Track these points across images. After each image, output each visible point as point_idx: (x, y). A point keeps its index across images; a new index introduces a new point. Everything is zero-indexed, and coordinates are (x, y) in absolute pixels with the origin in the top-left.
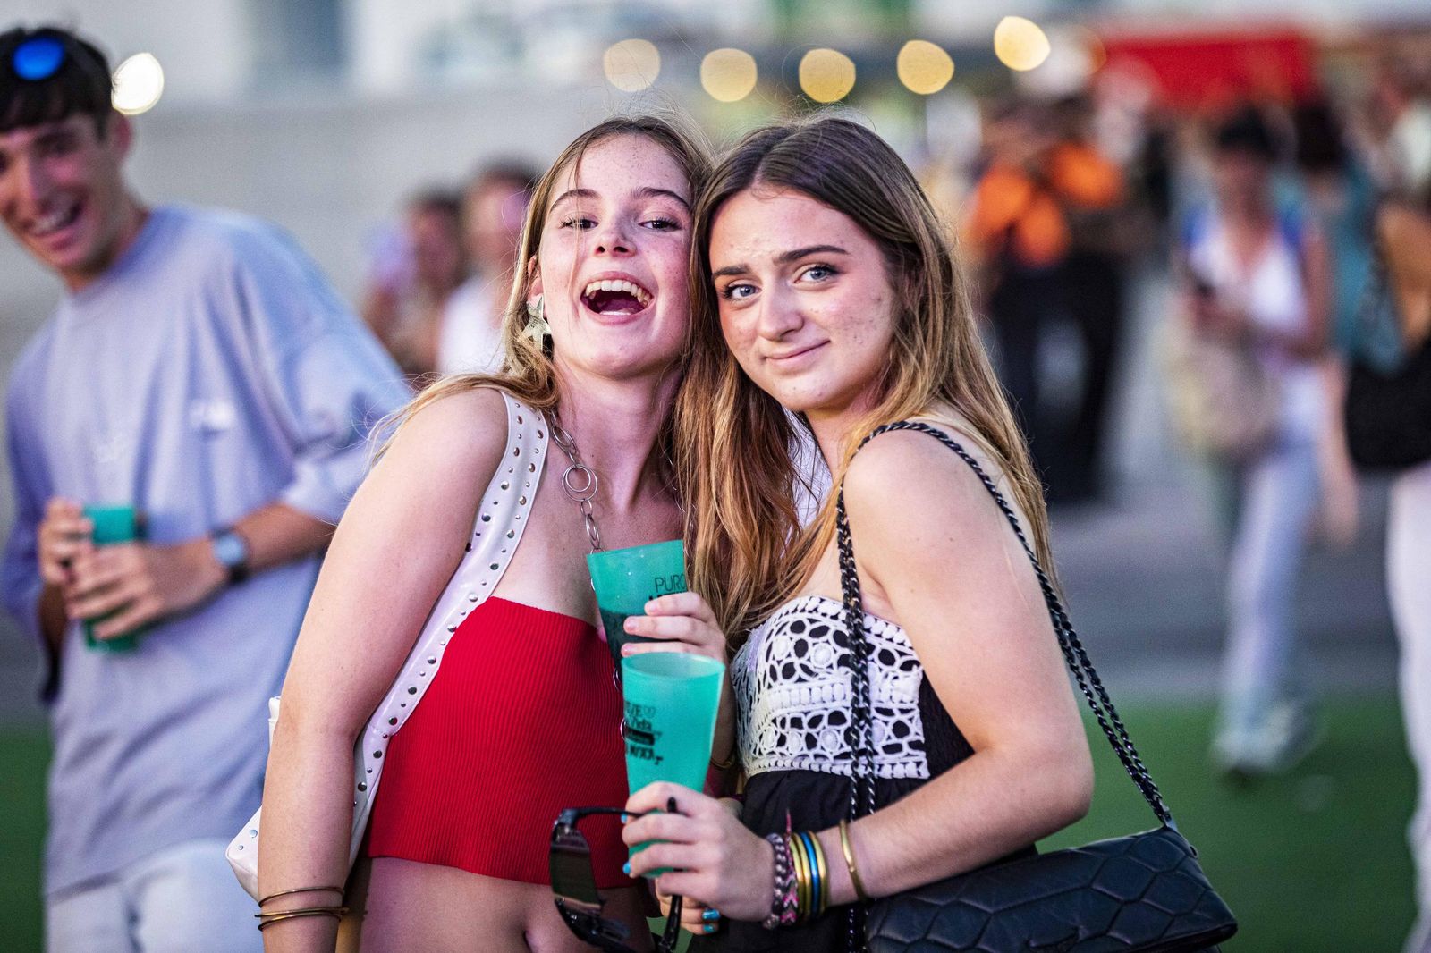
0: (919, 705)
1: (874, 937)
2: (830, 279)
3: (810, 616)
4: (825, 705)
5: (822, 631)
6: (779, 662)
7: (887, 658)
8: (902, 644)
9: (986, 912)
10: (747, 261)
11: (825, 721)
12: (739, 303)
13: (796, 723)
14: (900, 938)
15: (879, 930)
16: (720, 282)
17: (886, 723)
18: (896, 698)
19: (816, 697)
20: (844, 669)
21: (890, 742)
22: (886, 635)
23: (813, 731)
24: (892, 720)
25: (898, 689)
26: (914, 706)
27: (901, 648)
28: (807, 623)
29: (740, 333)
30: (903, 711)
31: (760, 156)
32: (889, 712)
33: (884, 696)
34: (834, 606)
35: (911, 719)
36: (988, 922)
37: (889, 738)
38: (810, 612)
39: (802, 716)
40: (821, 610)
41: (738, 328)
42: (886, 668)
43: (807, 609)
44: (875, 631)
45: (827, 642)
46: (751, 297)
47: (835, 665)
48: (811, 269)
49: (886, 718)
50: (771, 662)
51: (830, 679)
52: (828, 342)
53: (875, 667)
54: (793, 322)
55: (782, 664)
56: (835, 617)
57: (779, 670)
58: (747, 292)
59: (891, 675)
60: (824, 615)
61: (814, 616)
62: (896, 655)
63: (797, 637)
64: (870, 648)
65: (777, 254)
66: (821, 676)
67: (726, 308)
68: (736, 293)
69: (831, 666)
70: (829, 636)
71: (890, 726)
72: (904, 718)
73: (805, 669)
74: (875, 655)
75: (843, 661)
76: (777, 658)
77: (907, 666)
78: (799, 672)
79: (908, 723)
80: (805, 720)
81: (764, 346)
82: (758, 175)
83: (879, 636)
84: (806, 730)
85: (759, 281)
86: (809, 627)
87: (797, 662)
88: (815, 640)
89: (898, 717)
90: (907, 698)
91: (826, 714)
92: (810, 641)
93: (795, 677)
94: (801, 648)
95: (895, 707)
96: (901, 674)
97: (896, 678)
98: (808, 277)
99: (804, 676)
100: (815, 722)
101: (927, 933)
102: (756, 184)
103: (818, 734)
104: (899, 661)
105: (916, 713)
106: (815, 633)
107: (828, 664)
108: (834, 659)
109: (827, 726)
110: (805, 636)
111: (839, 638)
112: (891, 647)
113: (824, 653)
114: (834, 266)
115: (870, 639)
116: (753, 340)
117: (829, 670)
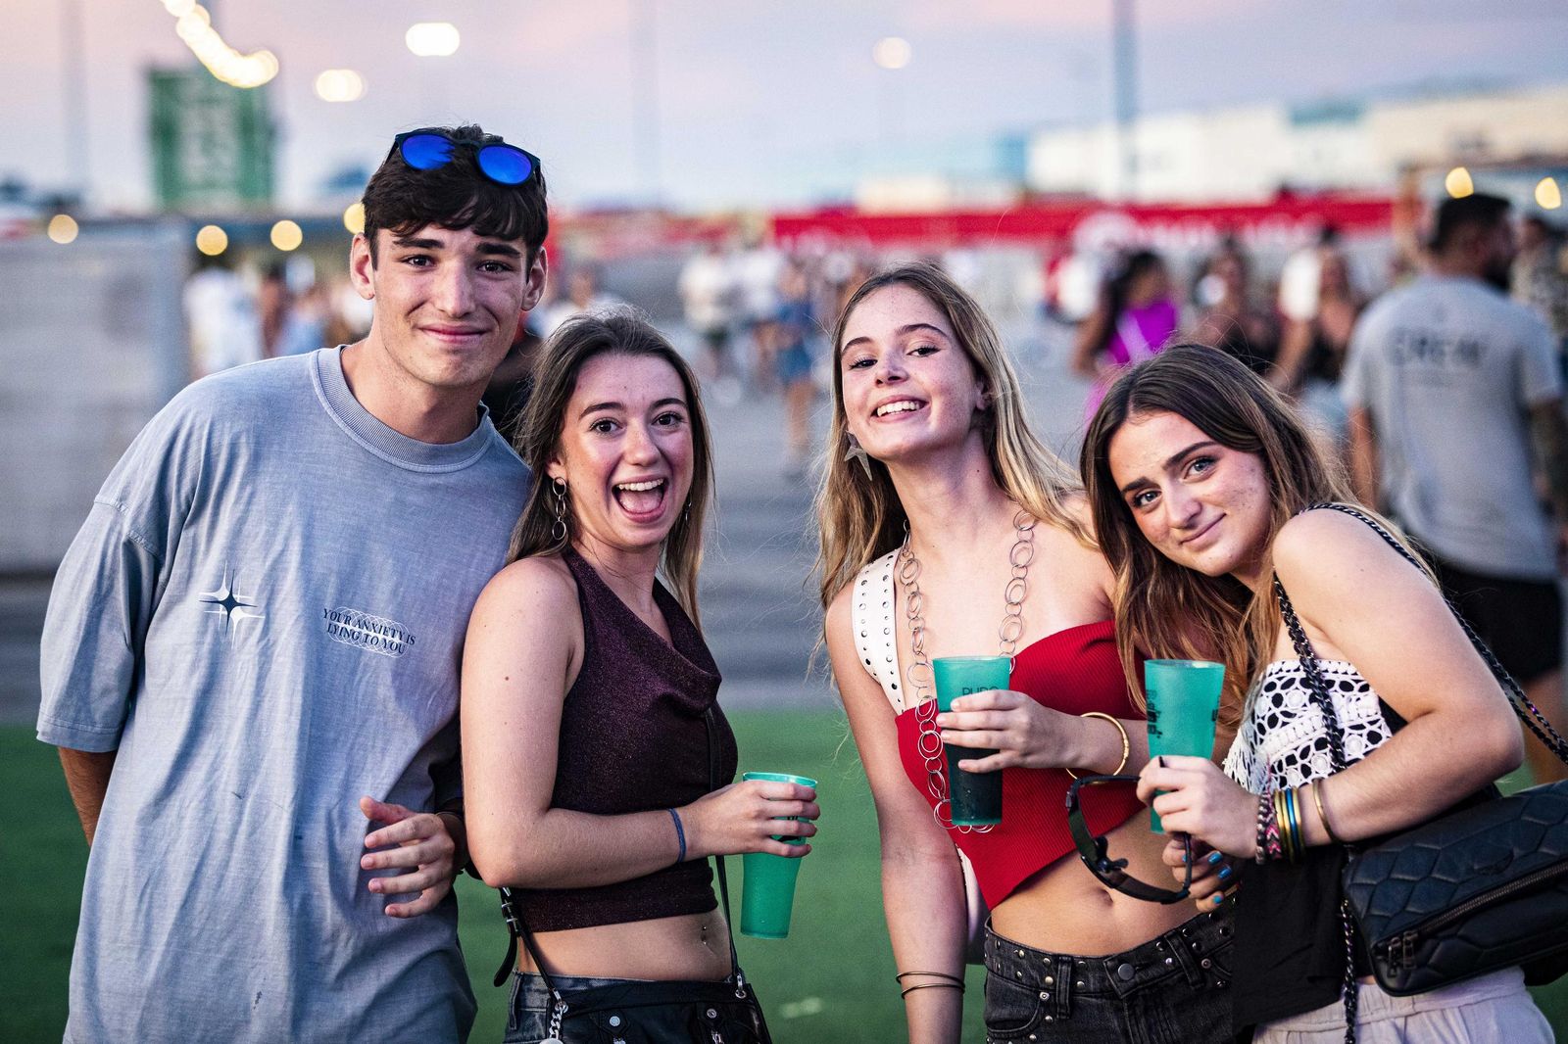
0: (1383, 715)
1: (1350, 886)
2: (1211, 468)
3: (1278, 676)
4: (1309, 737)
5: (1291, 681)
6: (1263, 718)
7: (1346, 686)
8: (1356, 674)
9: (1436, 850)
10: (1142, 475)
11: (1313, 749)
12: (1147, 508)
13: (1291, 760)
14: (1369, 882)
15: (1352, 880)
16: (1129, 496)
17: (1361, 735)
18: (1363, 715)
19: (1300, 733)
20: (1315, 705)
21: (1368, 749)
22: (1340, 671)
23: (1305, 761)
24: (1365, 732)
25: (1362, 707)
26: (1379, 716)
27: (1356, 677)
28: (1276, 681)
29: (1156, 530)
30: (1372, 723)
31: (1128, 391)
32: (1361, 727)
33: (1354, 716)
34: (1293, 662)
35: (1380, 728)
36: (1438, 856)
37: (1367, 746)
38: (1277, 673)
39: (1294, 752)
40: (1285, 669)
41: (1153, 527)
42: (1347, 694)
43: (1274, 672)
44: (1331, 670)
45: (1297, 688)
46: (1154, 500)
47: (1308, 704)
48: (1194, 464)
49: (1360, 732)
50: (1257, 721)
51: (1307, 715)
52: (1225, 515)
53: (1337, 696)
54: (1194, 509)
55: (1266, 718)
56: (1298, 670)
57: (1265, 723)
58: (1152, 497)
59: (1354, 699)
60: (1288, 671)
61: (1280, 675)
62: (1353, 683)
63: (1272, 694)
64: (1331, 683)
65: (1163, 462)
66: (1299, 715)
67: (1139, 516)
68: (1144, 501)
69: (1305, 705)
70: (1297, 684)
71: (1365, 737)
72: (1374, 728)
73: (1286, 714)
74: (1336, 686)
75: (1312, 699)
76: (1261, 715)
77: (1365, 688)
78: (1282, 718)
79: (1378, 731)
80: (1297, 754)
81: (1177, 534)
82: (1131, 406)
83: (1336, 672)
84: (1300, 762)
85: (1158, 486)
86: (1279, 684)
87: (1277, 711)
88: (1287, 690)
89: (1369, 728)
90: (1372, 712)
91: (1312, 744)
92: (1283, 692)
93: (1280, 723)
94: (1277, 700)
95: (1364, 721)
96: (1361, 695)
97: (1358, 699)
98: (1193, 471)
99: (1286, 720)
100: (1305, 753)
101: (1390, 873)
102: (1131, 414)
103: (1310, 762)
104: (1357, 687)
105: (1382, 722)
106: (1284, 687)
107: (1302, 704)
108: (1306, 699)
109: (1315, 752)
110: (1278, 690)
111: (1305, 683)
112: (1348, 678)
113: (1296, 698)
114: (1210, 456)
115: (1328, 676)
116: (1167, 532)
117: (1305, 708)
